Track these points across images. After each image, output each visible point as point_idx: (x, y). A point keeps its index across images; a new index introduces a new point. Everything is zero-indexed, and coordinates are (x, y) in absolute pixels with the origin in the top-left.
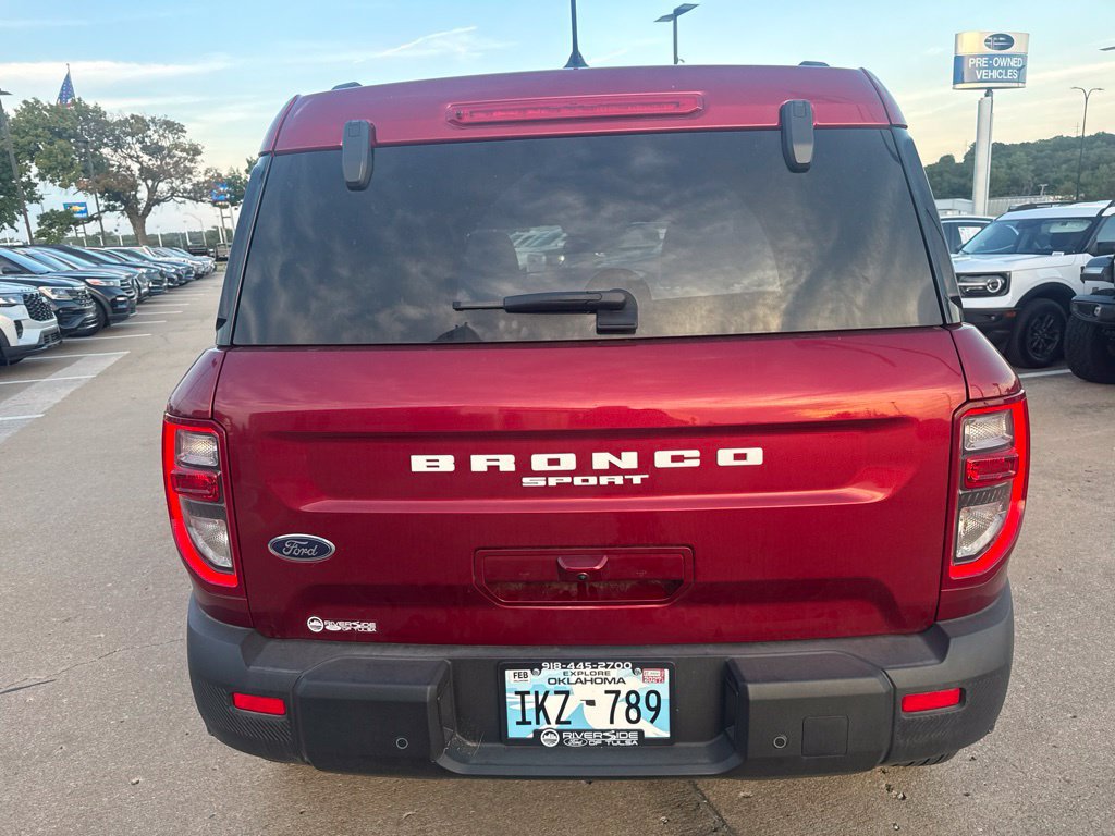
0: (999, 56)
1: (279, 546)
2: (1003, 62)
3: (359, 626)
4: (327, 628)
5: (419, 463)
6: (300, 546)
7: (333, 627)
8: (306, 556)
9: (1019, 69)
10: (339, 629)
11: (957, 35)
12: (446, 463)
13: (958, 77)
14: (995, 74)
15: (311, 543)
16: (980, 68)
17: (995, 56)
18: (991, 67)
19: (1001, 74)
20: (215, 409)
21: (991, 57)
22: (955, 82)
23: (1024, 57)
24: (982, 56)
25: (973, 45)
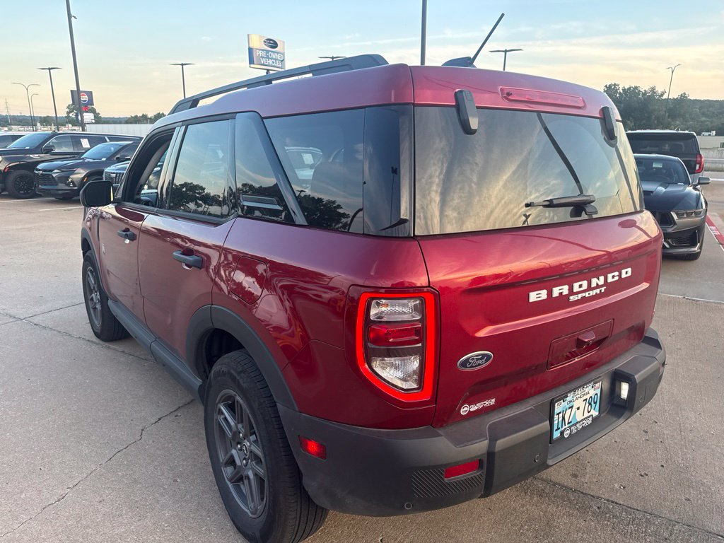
0: (271, 51)
1: (464, 364)
2: (274, 56)
3: (487, 403)
4: (471, 410)
5: (533, 297)
6: (477, 359)
7: (474, 408)
8: (479, 365)
9: (282, 61)
10: (476, 408)
11: (248, 35)
12: (543, 294)
13: (251, 62)
14: (270, 62)
15: (484, 356)
16: (263, 57)
17: (270, 51)
18: (268, 57)
19: (273, 63)
20: (430, 280)
21: (268, 51)
22: (250, 64)
23: (283, 54)
24: (263, 50)
25: (257, 43)
